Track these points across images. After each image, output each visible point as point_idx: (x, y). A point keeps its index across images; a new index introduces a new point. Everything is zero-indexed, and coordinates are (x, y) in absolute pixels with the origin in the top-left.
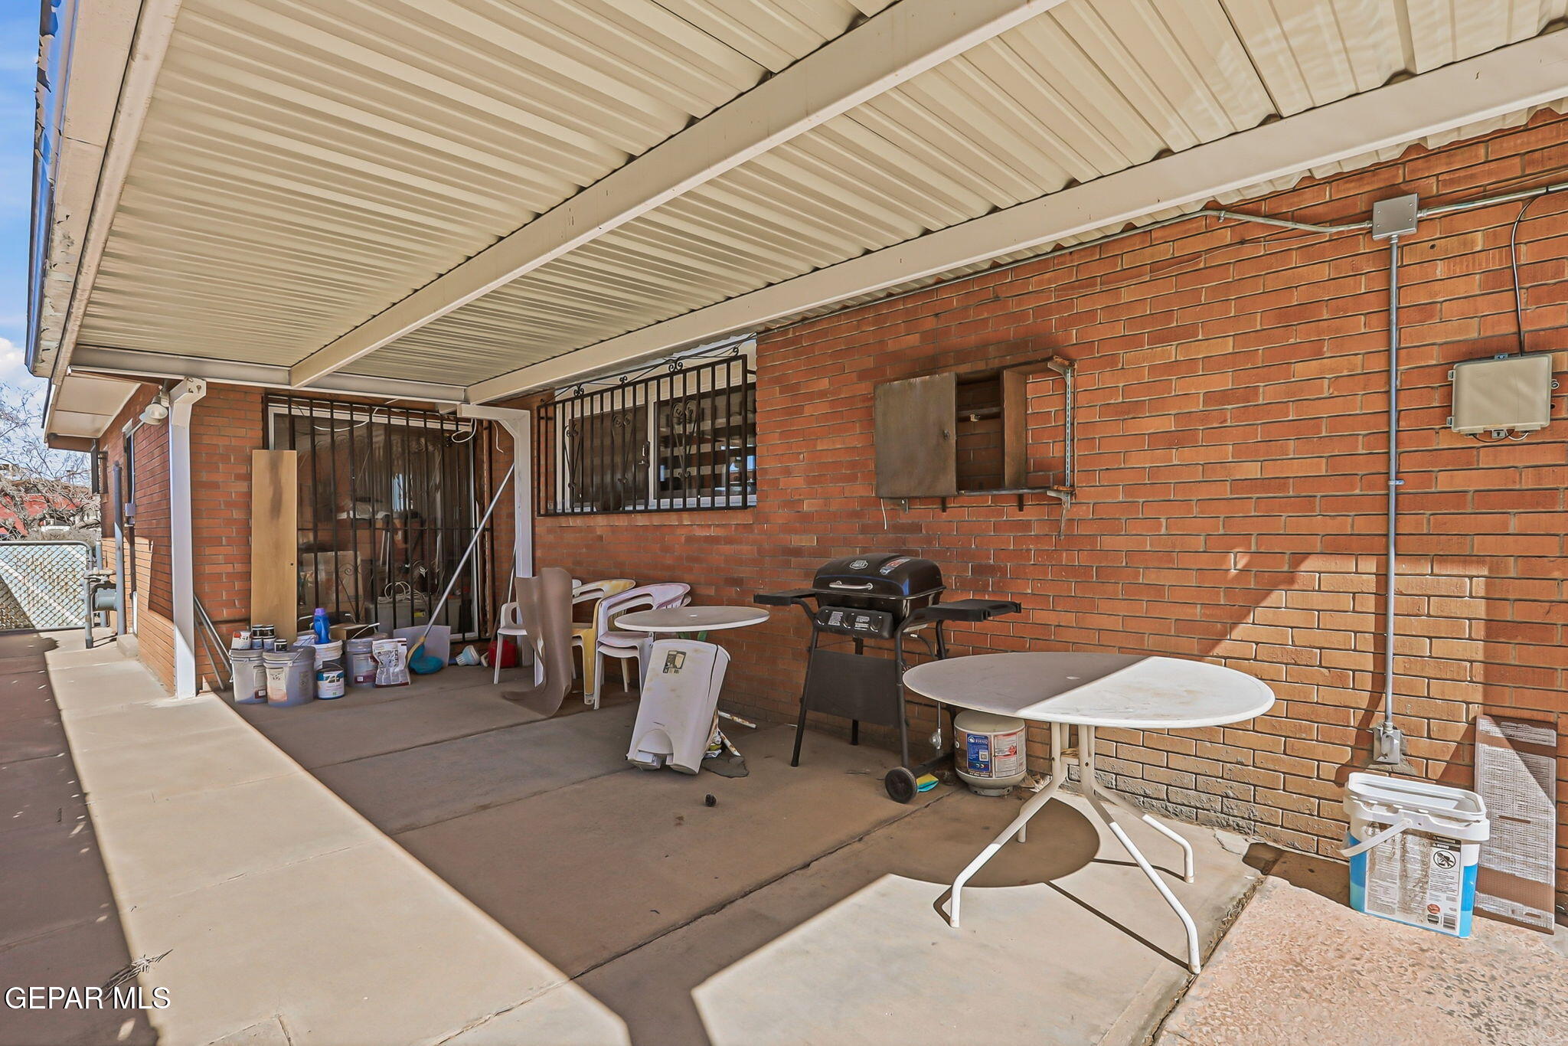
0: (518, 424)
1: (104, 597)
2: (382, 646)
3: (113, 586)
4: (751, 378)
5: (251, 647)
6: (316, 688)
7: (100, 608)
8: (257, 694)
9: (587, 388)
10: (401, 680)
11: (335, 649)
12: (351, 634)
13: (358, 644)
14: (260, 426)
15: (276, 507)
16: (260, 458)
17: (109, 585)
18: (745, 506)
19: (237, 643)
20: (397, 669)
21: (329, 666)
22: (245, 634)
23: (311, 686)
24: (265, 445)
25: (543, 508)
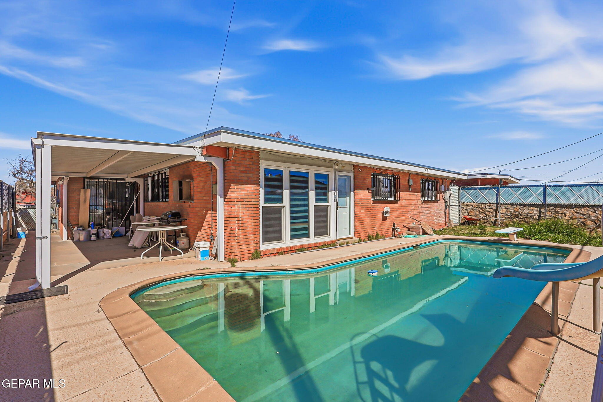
0: (141, 182)
1: (54, 221)
2: (106, 230)
3: (56, 218)
4: (167, 177)
5: (78, 230)
6: (90, 238)
7: (52, 224)
8: (78, 239)
9: (161, 173)
10: (109, 238)
11: (95, 230)
12: (99, 228)
13: (101, 230)
14: (83, 184)
15: (85, 201)
16: (82, 191)
17: (55, 218)
18: (166, 201)
19: (75, 229)
20: (108, 235)
21: (93, 234)
22: (76, 227)
23: (89, 238)
24: (84, 188)
25: (145, 201)
